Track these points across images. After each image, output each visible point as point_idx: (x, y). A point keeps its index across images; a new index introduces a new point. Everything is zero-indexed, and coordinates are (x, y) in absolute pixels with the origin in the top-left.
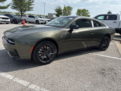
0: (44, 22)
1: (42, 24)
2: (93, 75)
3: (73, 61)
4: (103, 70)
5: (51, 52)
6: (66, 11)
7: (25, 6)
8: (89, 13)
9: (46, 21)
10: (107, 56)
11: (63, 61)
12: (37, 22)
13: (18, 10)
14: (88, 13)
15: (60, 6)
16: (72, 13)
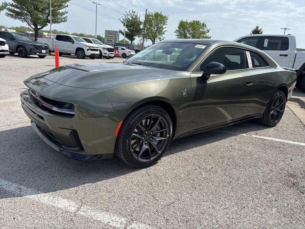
0: (98, 52)
1: (92, 57)
2: (274, 190)
3: (210, 156)
4: (292, 176)
5: (159, 134)
6: (151, 26)
7: (44, 9)
8: (208, 31)
9: (102, 50)
10: (286, 141)
11: (186, 157)
12: (80, 53)
13: (25, 20)
14: (205, 30)
15: (134, 12)
16: (166, 31)
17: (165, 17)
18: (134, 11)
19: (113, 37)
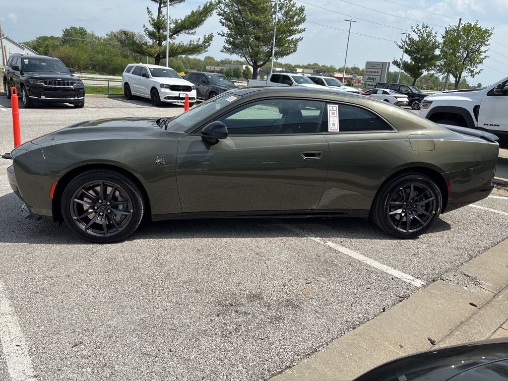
13: (243, 54)
15: (427, 27)
16: (486, 56)
17: (486, 31)
18: (426, 25)
19: (378, 72)
